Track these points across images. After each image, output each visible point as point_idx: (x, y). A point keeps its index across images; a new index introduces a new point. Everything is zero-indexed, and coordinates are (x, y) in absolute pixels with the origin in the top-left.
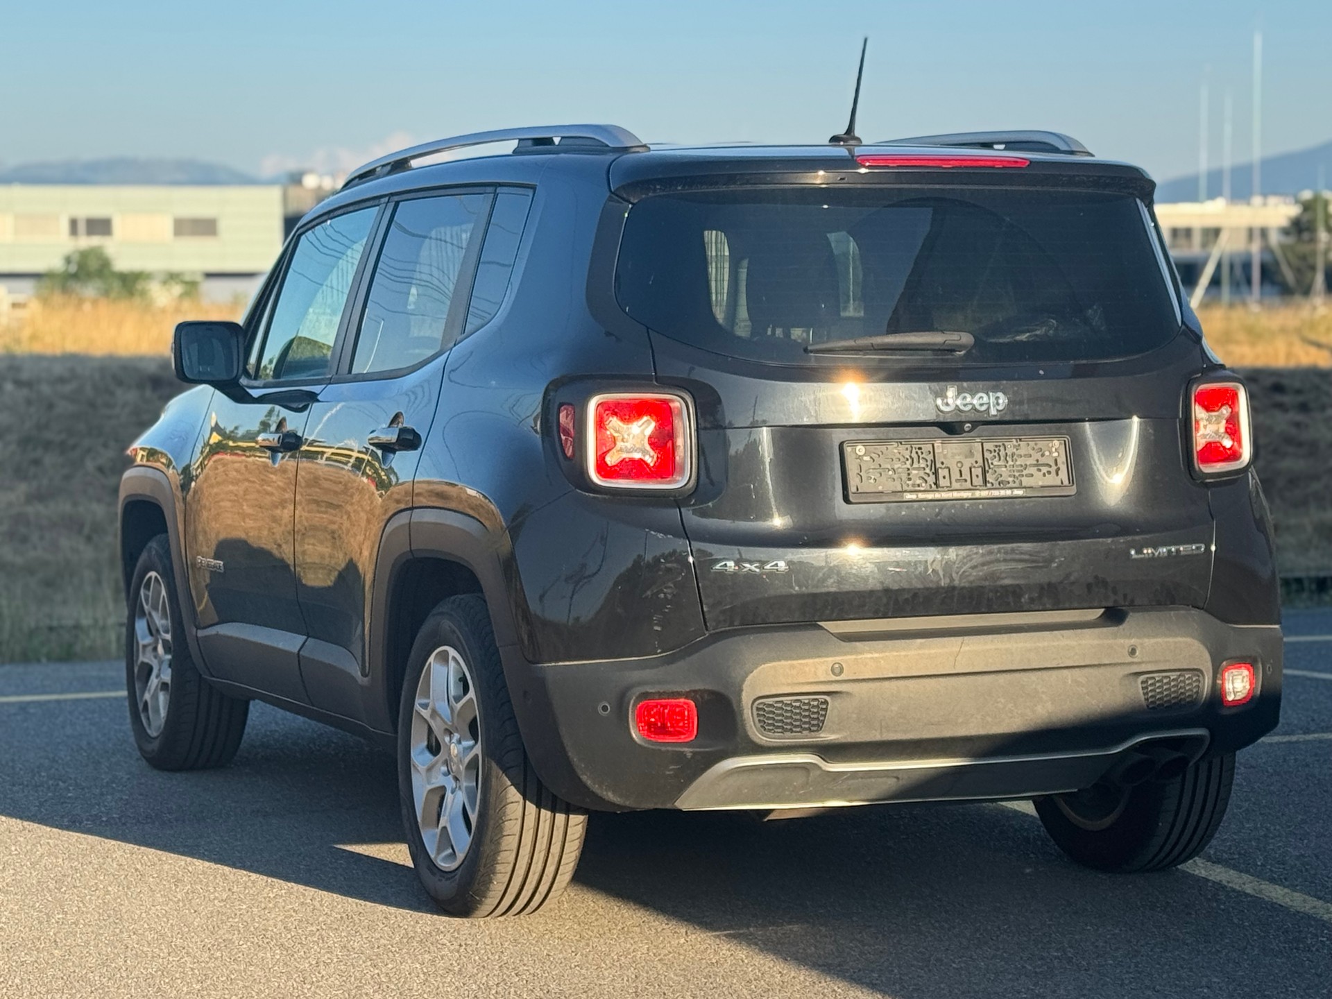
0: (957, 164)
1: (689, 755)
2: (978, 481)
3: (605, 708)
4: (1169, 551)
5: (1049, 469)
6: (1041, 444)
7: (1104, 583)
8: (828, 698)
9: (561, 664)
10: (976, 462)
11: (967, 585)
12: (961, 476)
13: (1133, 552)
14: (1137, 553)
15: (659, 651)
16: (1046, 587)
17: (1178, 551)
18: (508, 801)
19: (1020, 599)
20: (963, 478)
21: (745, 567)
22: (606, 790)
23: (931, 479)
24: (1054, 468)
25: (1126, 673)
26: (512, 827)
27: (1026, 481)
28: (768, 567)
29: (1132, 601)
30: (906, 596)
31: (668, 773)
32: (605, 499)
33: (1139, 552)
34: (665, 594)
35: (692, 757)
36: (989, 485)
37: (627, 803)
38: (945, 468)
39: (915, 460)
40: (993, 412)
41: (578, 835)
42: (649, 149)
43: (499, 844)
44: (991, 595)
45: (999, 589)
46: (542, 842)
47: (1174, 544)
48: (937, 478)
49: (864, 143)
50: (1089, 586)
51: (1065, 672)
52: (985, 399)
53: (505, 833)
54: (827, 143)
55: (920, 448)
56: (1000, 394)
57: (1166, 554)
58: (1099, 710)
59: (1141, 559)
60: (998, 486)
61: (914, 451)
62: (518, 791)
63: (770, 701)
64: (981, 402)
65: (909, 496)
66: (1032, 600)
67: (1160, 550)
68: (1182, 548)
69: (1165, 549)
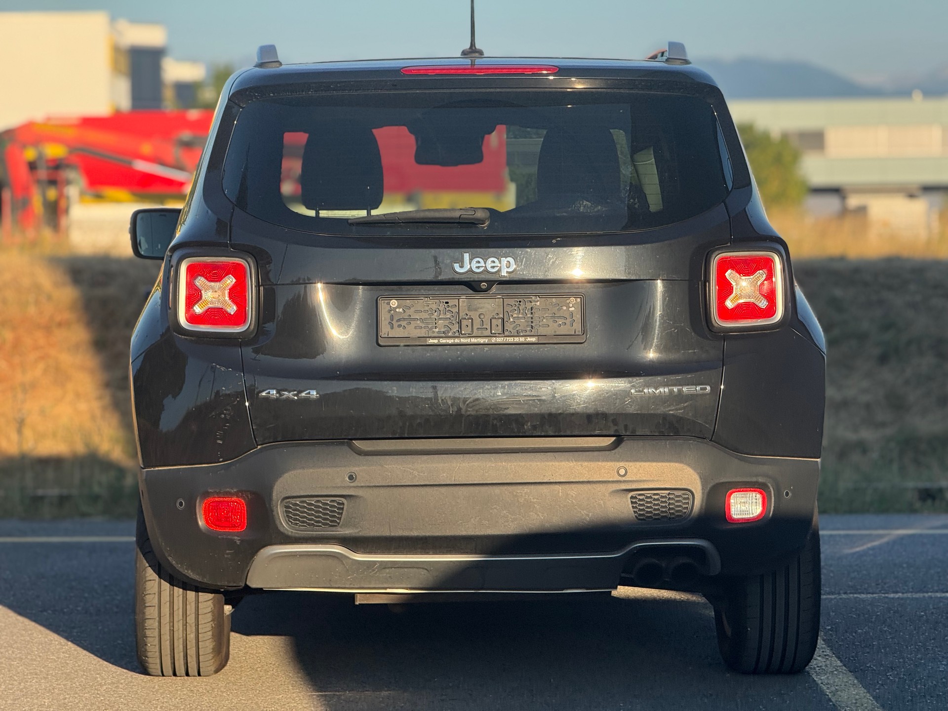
0: (490, 72)
1: (238, 542)
2: (497, 330)
3: (181, 504)
4: (671, 392)
5: (565, 321)
6: (559, 300)
7: (605, 416)
8: (343, 499)
9: (157, 469)
10: (497, 314)
11: (473, 413)
12: (482, 325)
13: (633, 391)
14: (637, 391)
15: (221, 460)
16: (546, 417)
17: (680, 391)
18: (147, 579)
19: (523, 425)
20: (484, 327)
21: (284, 394)
22: (186, 569)
23: (456, 328)
24: (570, 320)
25: (618, 488)
26: (151, 600)
27: (542, 331)
28: (303, 394)
29: (634, 431)
30: (419, 421)
31: (226, 556)
32: (192, 340)
34: (225, 414)
35: (240, 543)
36: (506, 333)
37: (205, 580)
38: (469, 319)
39: (442, 312)
40: (504, 273)
41: (209, 610)
42: (281, 64)
43: (144, 613)
44: (495, 422)
45: (503, 418)
46: (178, 614)
47: (675, 385)
48: (460, 327)
49: (485, 56)
51: (557, 487)
52: (497, 263)
53: (147, 605)
54: (459, 55)
55: (447, 303)
56: (511, 259)
57: (667, 393)
58: (588, 519)
59: (642, 396)
60: (516, 334)
62: (154, 571)
63: (293, 501)
64: (493, 265)
65: (431, 341)
66: (534, 427)
67: (662, 390)
68: (685, 389)
69: (666, 390)
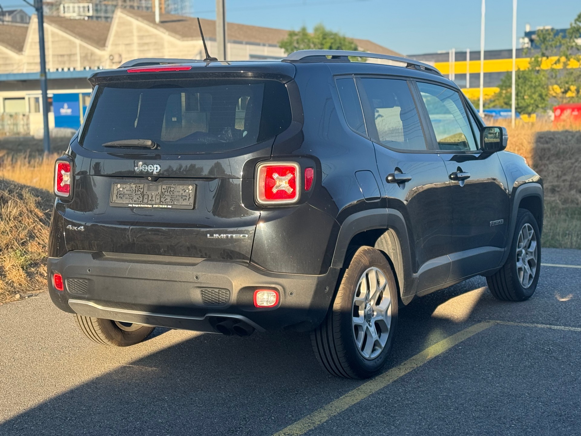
2: (158, 201)
4: (227, 237)
5: (186, 198)
6: (185, 187)
7: (195, 248)
8: (87, 281)
10: (159, 193)
12: (152, 198)
13: (208, 235)
14: (210, 236)
15: (59, 256)
16: (170, 247)
17: (232, 237)
20: (153, 199)
21: (73, 228)
23: (141, 199)
24: (188, 197)
28: (79, 229)
29: (210, 256)
30: (119, 245)
33: (212, 235)
34: (59, 235)
36: (161, 203)
38: (147, 195)
39: (137, 191)
40: (156, 173)
44: (148, 247)
47: (230, 233)
48: (143, 199)
50: (188, 248)
55: (139, 186)
56: (158, 166)
57: (225, 237)
59: (212, 239)
60: (165, 203)
61: (137, 187)
64: (151, 168)
65: (130, 205)
67: (222, 235)
68: (234, 235)
69: (225, 235)
